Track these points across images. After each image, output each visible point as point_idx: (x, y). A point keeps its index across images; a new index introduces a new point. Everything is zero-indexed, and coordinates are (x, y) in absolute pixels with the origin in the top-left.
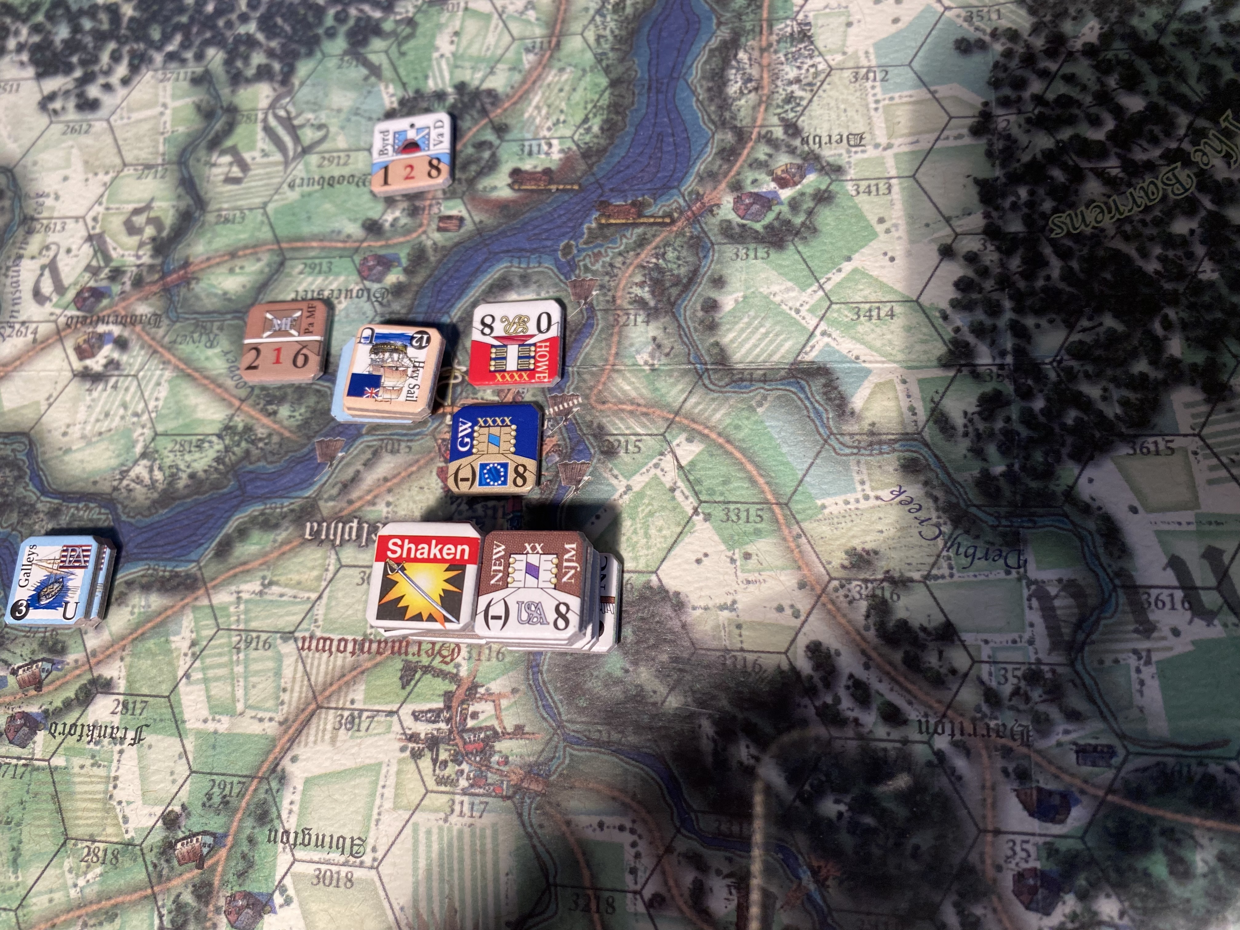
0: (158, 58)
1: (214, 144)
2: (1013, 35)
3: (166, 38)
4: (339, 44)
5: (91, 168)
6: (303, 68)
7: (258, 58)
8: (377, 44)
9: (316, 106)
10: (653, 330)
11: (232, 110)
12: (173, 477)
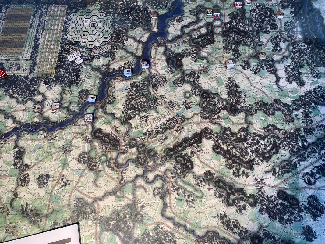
0: (58, 84)
1: (64, 93)
2: (129, 89)
3: (58, 82)
4: (75, 84)
5: (52, 94)
6: (72, 86)
7: (67, 85)
8: (78, 85)
9: (73, 90)
10: (101, 110)
11: (65, 90)
12: (62, 121)
